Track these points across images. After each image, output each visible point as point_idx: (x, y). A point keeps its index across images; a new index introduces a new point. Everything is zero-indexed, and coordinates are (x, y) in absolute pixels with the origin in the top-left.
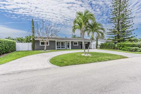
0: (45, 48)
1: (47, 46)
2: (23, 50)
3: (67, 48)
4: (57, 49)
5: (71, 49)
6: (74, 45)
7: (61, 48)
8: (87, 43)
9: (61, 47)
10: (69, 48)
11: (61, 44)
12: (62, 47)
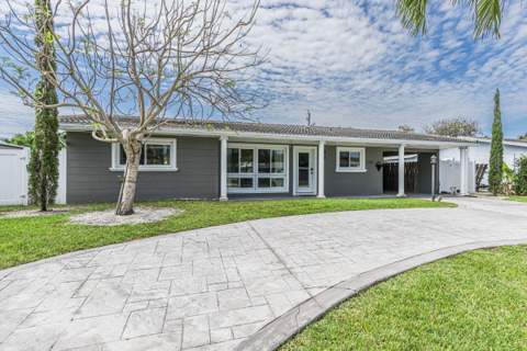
3: (297, 190)
4: (230, 196)
5: (328, 194)
6: (339, 169)
7: (255, 189)
9: (255, 182)
10: (304, 190)
11: (256, 164)
12: (264, 183)
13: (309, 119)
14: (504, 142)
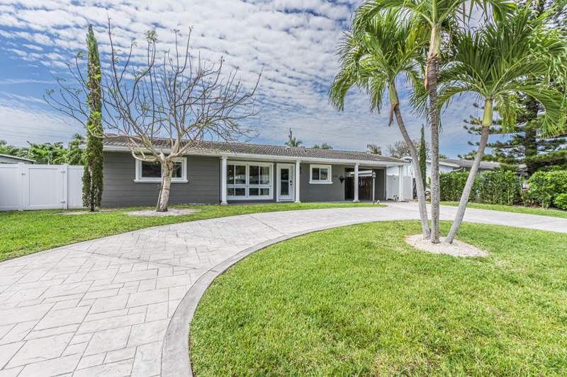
0: (164, 196)
1: (173, 184)
2: (32, 207)
3: (279, 197)
4: (229, 202)
6: (312, 182)
7: (247, 197)
8: (369, 173)
9: (247, 192)
10: (285, 198)
11: (247, 177)
12: (254, 192)
13: (290, 137)
14: (427, 161)
